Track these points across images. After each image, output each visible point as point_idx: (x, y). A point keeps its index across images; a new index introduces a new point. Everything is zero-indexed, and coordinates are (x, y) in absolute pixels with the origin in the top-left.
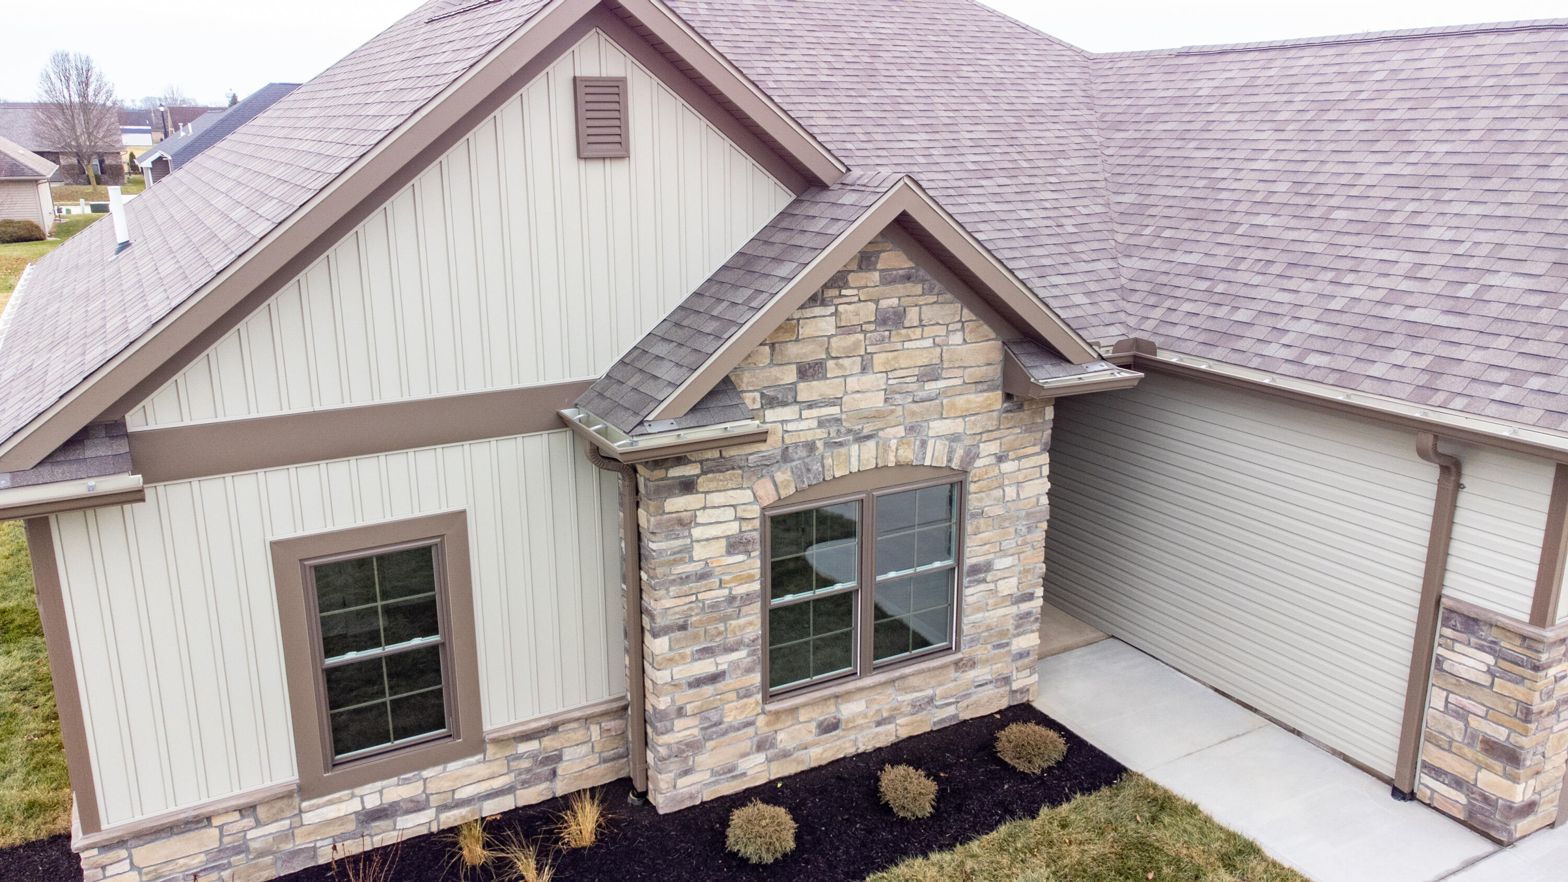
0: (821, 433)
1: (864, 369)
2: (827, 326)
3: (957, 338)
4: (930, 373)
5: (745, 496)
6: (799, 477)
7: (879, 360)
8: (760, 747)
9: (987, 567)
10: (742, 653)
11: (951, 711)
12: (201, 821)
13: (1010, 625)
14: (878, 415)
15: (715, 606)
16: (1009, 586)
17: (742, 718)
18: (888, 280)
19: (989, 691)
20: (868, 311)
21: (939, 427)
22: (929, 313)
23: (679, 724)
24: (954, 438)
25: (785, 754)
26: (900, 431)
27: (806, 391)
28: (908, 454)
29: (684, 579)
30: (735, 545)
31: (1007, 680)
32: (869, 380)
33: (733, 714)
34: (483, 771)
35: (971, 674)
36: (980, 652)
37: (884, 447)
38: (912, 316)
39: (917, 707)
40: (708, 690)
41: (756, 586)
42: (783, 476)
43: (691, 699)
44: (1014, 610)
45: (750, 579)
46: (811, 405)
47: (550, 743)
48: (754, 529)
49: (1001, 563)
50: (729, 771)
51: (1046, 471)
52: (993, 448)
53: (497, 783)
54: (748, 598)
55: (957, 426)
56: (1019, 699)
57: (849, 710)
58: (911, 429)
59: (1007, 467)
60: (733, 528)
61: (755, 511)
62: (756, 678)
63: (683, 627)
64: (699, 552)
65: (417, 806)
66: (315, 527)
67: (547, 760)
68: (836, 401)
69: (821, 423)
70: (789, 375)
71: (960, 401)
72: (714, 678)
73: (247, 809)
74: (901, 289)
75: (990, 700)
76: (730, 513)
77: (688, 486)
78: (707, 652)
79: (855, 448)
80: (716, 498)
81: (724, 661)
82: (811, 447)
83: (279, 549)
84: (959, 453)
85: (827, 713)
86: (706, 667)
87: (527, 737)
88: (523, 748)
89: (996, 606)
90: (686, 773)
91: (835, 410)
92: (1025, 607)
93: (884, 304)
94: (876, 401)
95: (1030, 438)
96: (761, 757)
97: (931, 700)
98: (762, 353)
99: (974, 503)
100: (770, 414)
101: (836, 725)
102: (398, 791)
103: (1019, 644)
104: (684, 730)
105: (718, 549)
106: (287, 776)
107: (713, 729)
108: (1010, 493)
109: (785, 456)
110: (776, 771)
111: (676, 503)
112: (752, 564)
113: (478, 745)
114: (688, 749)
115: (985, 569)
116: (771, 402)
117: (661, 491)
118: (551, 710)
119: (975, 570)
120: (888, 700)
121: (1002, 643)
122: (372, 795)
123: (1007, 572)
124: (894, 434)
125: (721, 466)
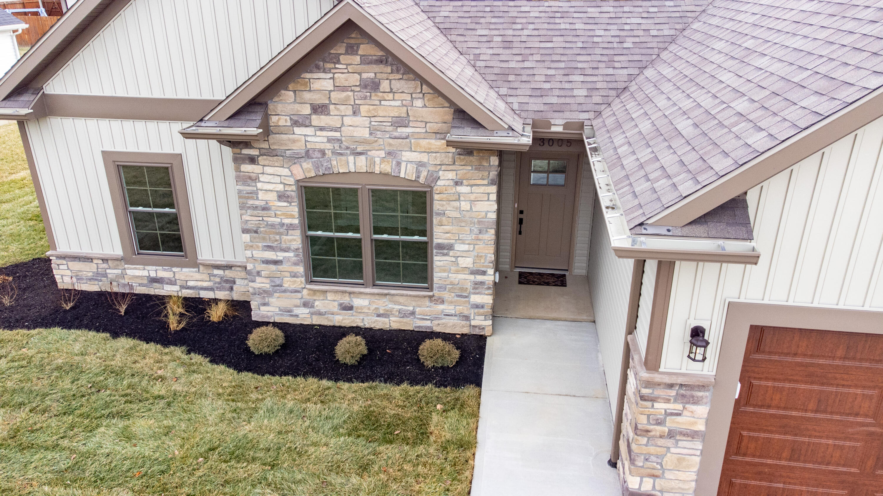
0: (329, 146)
1: (355, 113)
2: (328, 85)
3: (419, 103)
4: (400, 122)
5: (285, 172)
6: (317, 167)
7: (363, 109)
8: (305, 305)
9: (450, 247)
10: (291, 254)
11: (428, 323)
12: (88, 259)
13: (469, 286)
14: (364, 142)
15: (273, 226)
16: (467, 262)
17: (293, 287)
18: (366, 61)
19: (454, 320)
20: (354, 79)
21: (407, 155)
22: (397, 85)
23: (258, 279)
24: (421, 164)
25: (320, 314)
26: (382, 154)
27: (316, 120)
28: (387, 168)
29: (256, 208)
30: (282, 196)
31: (467, 318)
32: (357, 120)
33: (289, 283)
34: (198, 276)
35: (441, 307)
36: (446, 295)
37: (371, 161)
38: (385, 85)
39: (403, 315)
40: (273, 267)
41: (296, 221)
42: (307, 165)
44: (472, 277)
45: (292, 217)
46: (322, 129)
47: (229, 274)
48: (292, 191)
49: (459, 247)
50: (289, 311)
51: (494, 197)
52: (451, 175)
53: (205, 284)
54: (291, 227)
55: (424, 158)
56: (477, 332)
57: (357, 302)
58: (389, 154)
59: (462, 189)
60: (280, 187)
61: (291, 181)
62: (300, 269)
63: (256, 232)
64: (261, 195)
65: (172, 282)
66: (118, 147)
67: (227, 281)
68: (337, 129)
69: (330, 140)
70: (307, 110)
71: (424, 143)
72: (276, 262)
73: (105, 260)
74: (377, 68)
75: (454, 325)
76: (278, 179)
77: (252, 160)
78: (270, 248)
79: (351, 158)
80: (268, 170)
81: (280, 256)
82: (323, 153)
83: (106, 154)
84: (424, 174)
85: (346, 300)
86: (270, 255)
87: (218, 267)
88: (216, 272)
89: (457, 272)
90: (264, 304)
91: (337, 134)
92: (480, 278)
93: (365, 76)
94: (365, 133)
95: (480, 174)
96: (306, 310)
97: (413, 313)
98: (288, 95)
99: (437, 206)
100: (297, 130)
101: (351, 308)
102: (163, 273)
103: (476, 299)
104: (261, 283)
105: (273, 197)
106: (119, 252)
107: (278, 287)
108: (465, 205)
109: (307, 155)
110: (316, 321)
111: (247, 168)
112: (295, 209)
113: (195, 264)
114: (264, 293)
115: (447, 248)
116: (296, 123)
117: (238, 160)
118: (229, 258)
119: (440, 247)
120: (383, 304)
121: (463, 295)
122: (152, 271)
123: (465, 254)
124: (378, 155)
125: (270, 153)
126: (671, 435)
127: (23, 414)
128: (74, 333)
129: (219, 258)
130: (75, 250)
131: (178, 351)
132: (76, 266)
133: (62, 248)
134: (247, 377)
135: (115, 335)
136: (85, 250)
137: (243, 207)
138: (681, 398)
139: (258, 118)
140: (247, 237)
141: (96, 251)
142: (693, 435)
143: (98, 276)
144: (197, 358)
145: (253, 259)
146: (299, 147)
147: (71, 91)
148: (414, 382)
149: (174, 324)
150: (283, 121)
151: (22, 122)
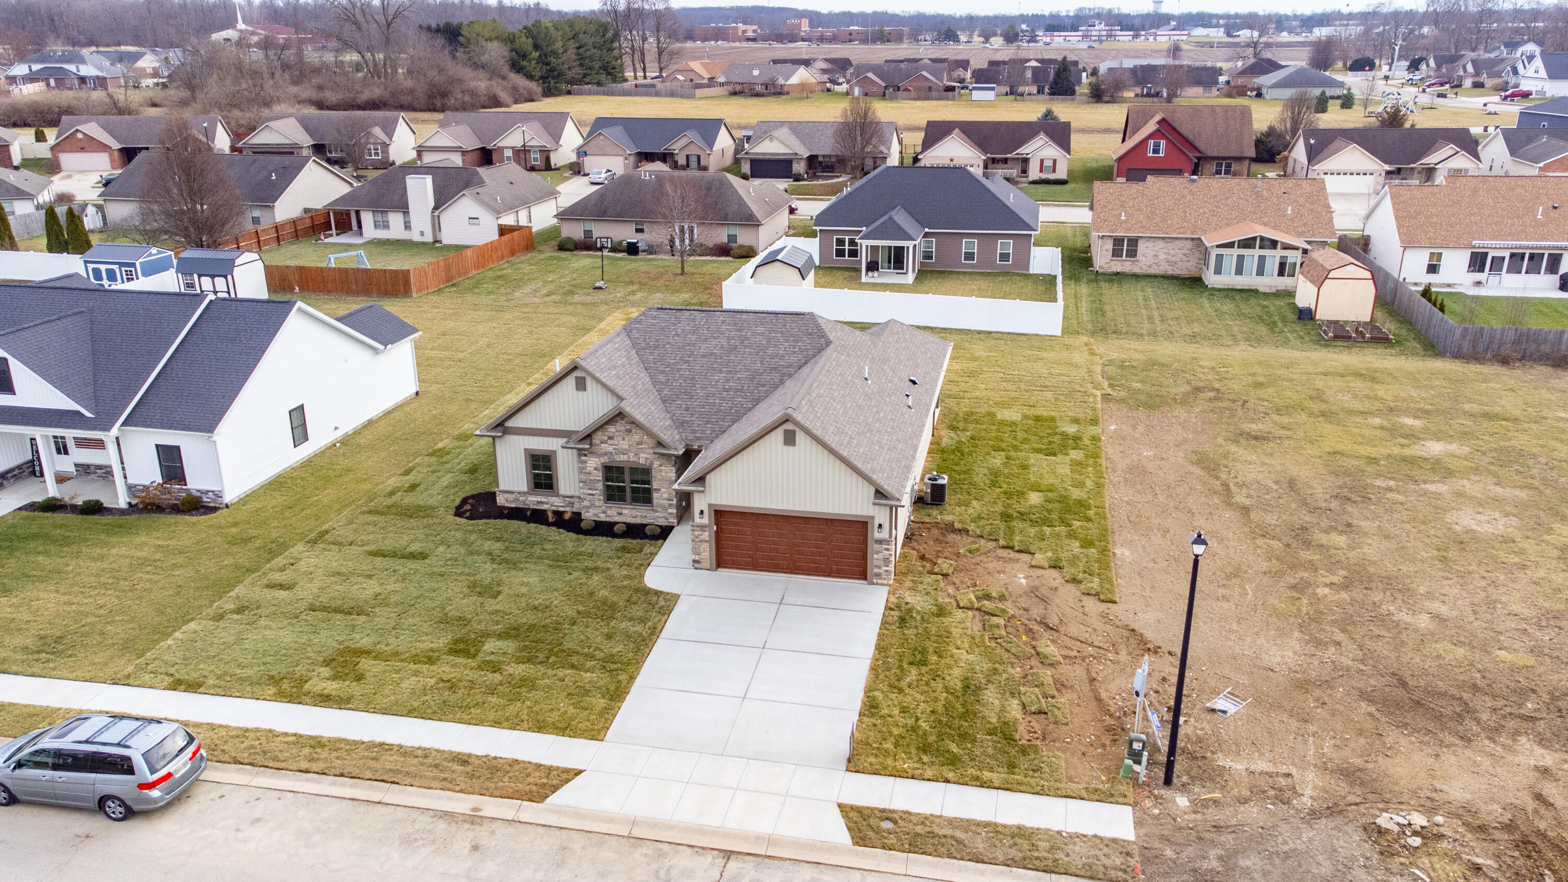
0: (614, 451)
1: (623, 440)
2: (614, 430)
3: (644, 439)
4: (639, 443)
5: (597, 460)
6: (609, 459)
7: (626, 439)
8: (604, 512)
10: (599, 492)
12: (512, 492)
14: (627, 450)
15: (592, 480)
16: (666, 496)
17: (599, 505)
18: (627, 424)
19: (660, 519)
20: (623, 430)
21: (642, 455)
22: (637, 432)
24: (647, 459)
25: (609, 516)
27: (609, 442)
28: (635, 460)
29: (585, 473)
30: (596, 469)
31: (666, 518)
32: (624, 442)
33: (597, 503)
34: (559, 501)
35: (656, 514)
36: (659, 509)
37: (629, 457)
38: (633, 432)
39: (642, 517)
40: (591, 497)
41: (601, 479)
42: (606, 458)
43: (588, 498)
44: (668, 503)
45: (599, 477)
46: (612, 445)
47: (572, 500)
48: (600, 466)
49: (663, 490)
50: (597, 515)
52: (658, 464)
53: (563, 505)
54: (599, 481)
55: (647, 457)
57: (625, 512)
58: (636, 455)
59: (663, 468)
60: (595, 466)
61: (600, 463)
62: (602, 498)
63: (585, 483)
65: (547, 503)
66: (531, 447)
67: (572, 503)
68: (617, 445)
69: (614, 449)
70: (606, 438)
71: (647, 452)
72: (593, 495)
73: (519, 493)
74: (630, 427)
75: (660, 522)
76: (594, 463)
77: (585, 455)
78: (590, 489)
79: (622, 456)
80: (591, 460)
81: (594, 492)
82: (612, 453)
83: (526, 450)
84: (648, 463)
85: (620, 510)
86: (590, 492)
87: (568, 497)
88: (567, 499)
89: (662, 500)
90: (587, 513)
91: (617, 447)
93: (626, 429)
94: (627, 447)
96: (603, 515)
98: (599, 433)
99: (654, 474)
100: (603, 445)
101: (621, 514)
102: (543, 500)
103: (670, 511)
104: (586, 503)
105: (592, 469)
106: (525, 489)
107: (593, 505)
108: (664, 474)
109: (606, 454)
110: (608, 519)
111: (583, 458)
112: (600, 474)
113: (558, 495)
114: (587, 507)
115: (658, 490)
116: (602, 443)
117: (580, 455)
118: (572, 493)
119: (656, 490)
120: (634, 513)
121: (665, 509)
122: (539, 498)
123: (665, 493)
124: (632, 455)
125: (592, 453)
126: (701, 541)
127: (507, 543)
128: (512, 521)
129: (568, 493)
130: (507, 488)
131: (554, 528)
132: (507, 495)
133: (502, 487)
134: (581, 536)
135: (529, 522)
136: (511, 489)
137: (581, 472)
138: (701, 530)
139: (588, 441)
140: (581, 484)
141: (516, 489)
142: (706, 541)
143: (516, 500)
144: (561, 530)
145: (584, 493)
146: (603, 451)
147: (515, 425)
148: (641, 539)
149: (550, 520)
150: (597, 442)
151: (494, 438)
